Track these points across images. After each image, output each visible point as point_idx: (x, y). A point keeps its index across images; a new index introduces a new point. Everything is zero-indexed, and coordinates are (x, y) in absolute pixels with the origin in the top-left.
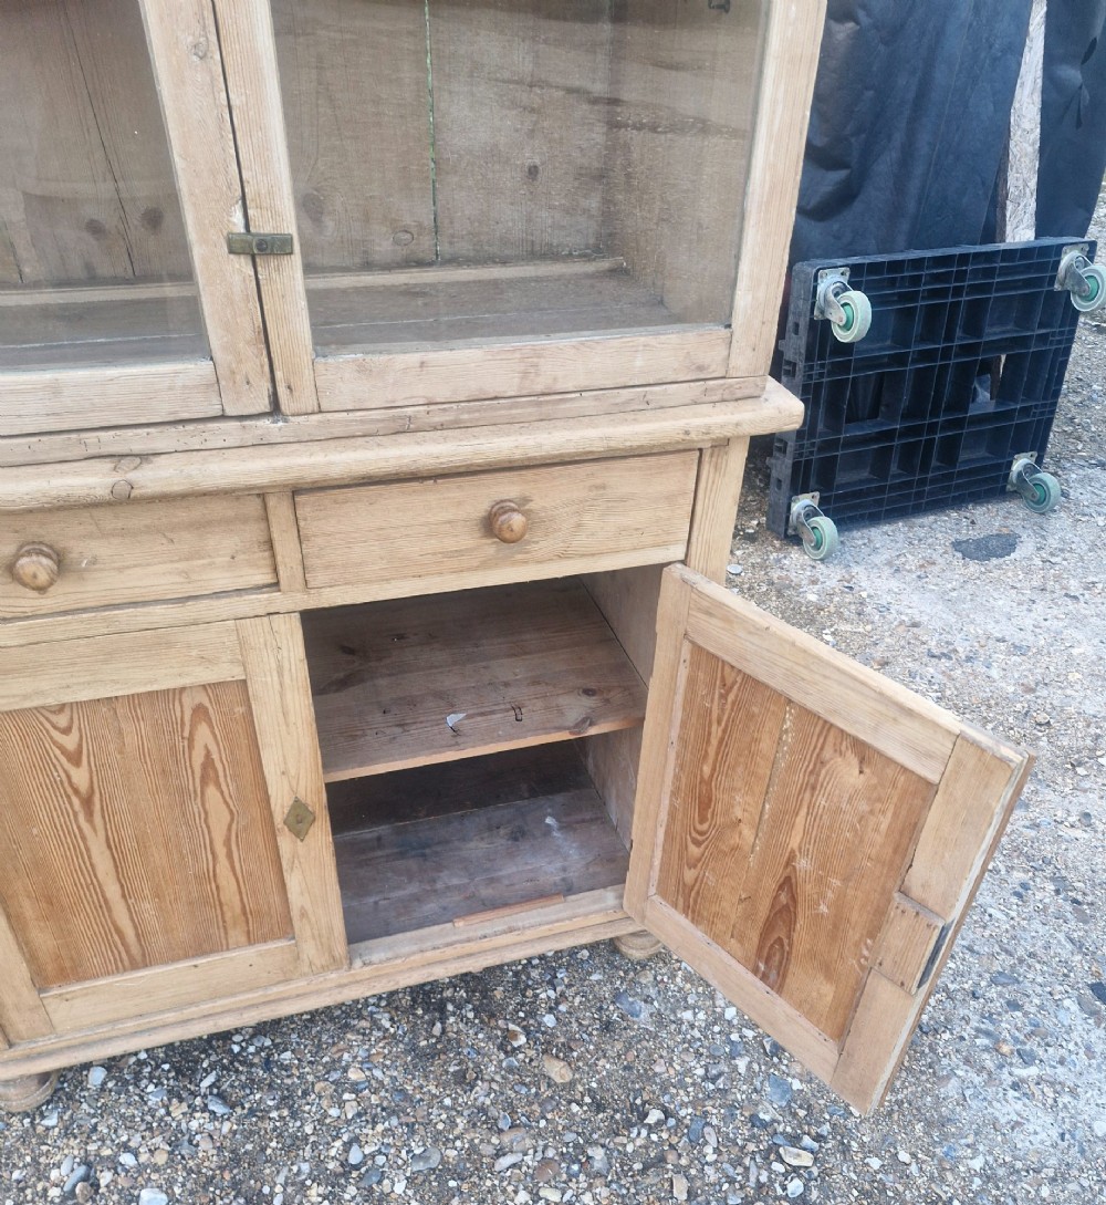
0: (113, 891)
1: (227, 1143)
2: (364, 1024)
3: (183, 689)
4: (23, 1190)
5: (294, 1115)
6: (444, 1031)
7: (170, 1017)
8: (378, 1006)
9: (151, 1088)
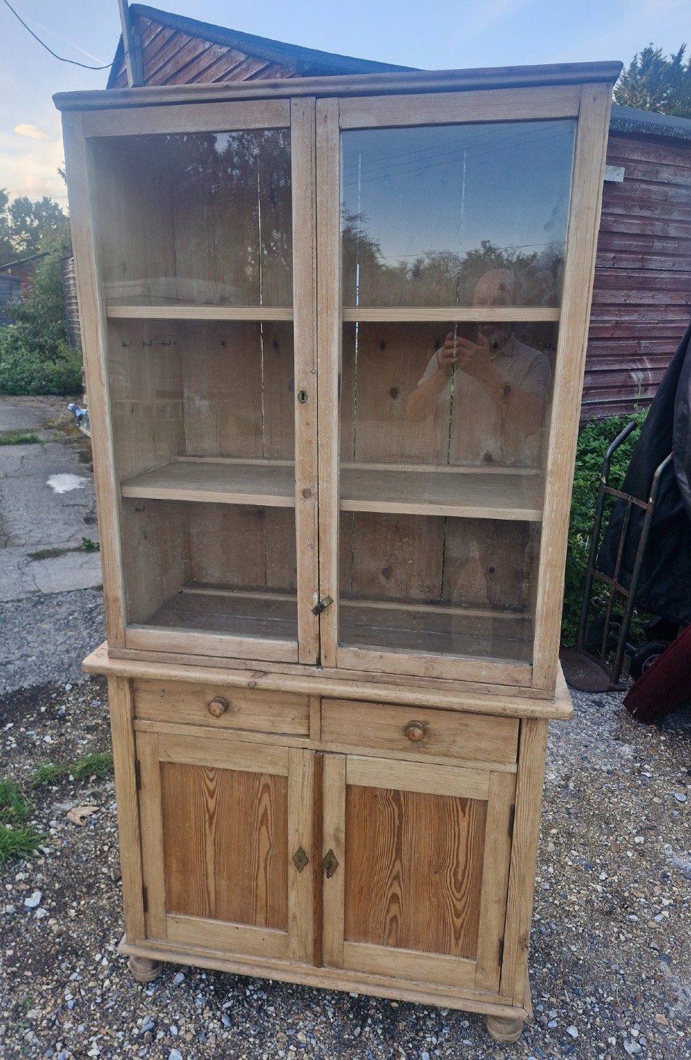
0: (211, 868)
1: (223, 1044)
2: (318, 1009)
3: (262, 774)
4: (123, 1023)
5: (261, 1046)
6: (360, 1035)
7: (220, 954)
8: (330, 1002)
9: (200, 996)
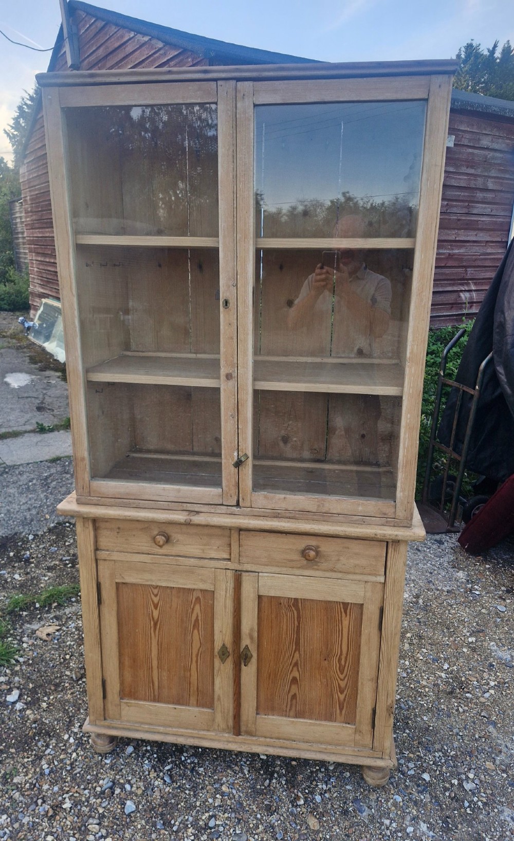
0: (155, 663)
1: (165, 796)
2: (236, 768)
3: (194, 589)
4: (89, 784)
5: (194, 796)
6: (269, 786)
7: (161, 729)
8: (245, 763)
9: (147, 762)
